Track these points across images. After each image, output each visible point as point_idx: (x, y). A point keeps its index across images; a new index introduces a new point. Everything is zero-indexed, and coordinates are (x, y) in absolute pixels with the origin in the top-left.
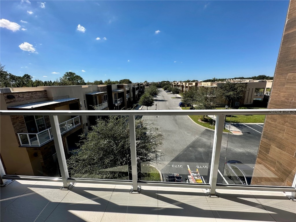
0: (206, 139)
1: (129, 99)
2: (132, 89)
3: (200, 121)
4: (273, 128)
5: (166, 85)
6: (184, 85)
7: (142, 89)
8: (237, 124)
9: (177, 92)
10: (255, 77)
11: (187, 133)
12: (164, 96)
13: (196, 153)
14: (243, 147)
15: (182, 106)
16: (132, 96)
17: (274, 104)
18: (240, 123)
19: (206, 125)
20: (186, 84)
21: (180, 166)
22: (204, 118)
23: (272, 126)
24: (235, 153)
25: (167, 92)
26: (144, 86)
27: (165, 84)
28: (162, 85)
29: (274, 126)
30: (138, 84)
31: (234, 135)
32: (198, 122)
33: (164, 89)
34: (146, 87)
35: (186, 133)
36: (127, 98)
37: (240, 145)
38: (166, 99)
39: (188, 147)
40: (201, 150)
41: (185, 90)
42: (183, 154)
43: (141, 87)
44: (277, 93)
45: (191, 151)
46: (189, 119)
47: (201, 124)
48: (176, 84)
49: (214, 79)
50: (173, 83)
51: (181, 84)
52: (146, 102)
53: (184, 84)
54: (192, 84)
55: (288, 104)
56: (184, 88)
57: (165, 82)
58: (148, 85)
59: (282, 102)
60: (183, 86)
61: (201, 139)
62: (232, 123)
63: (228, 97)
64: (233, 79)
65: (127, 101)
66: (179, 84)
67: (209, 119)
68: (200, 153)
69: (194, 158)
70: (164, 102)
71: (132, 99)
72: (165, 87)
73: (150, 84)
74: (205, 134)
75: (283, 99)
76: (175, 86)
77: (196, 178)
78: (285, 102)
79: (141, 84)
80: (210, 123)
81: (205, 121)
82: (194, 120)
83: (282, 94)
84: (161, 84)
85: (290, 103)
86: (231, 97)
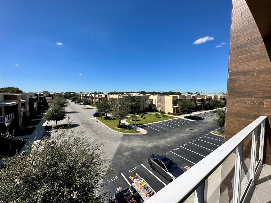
0: (127, 143)
1: (24, 113)
2: (28, 100)
3: (116, 128)
4: (232, 128)
5: (74, 96)
6: (94, 97)
7: (43, 101)
8: (142, 126)
9: (88, 103)
10: (140, 92)
11: (110, 141)
12: (73, 107)
13: (124, 159)
14: (151, 142)
15: (96, 116)
16: (28, 109)
17: (230, 114)
18: (143, 125)
19: (123, 130)
20: (95, 96)
21: (115, 178)
22: (120, 125)
23: (231, 126)
24: (149, 148)
25: (75, 103)
26: (45, 96)
27: (72, 95)
28: (69, 96)
29: (232, 126)
30: (36, 95)
31: (143, 135)
32: (115, 130)
33: (72, 100)
34: (47, 98)
35: (108, 142)
36: (22, 113)
37: (149, 141)
38: (76, 111)
39: (115, 156)
40: (126, 154)
41: (95, 101)
42: (113, 164)
43: (41, 98)
44: (230, 108)
45: (119, 158)
46: (107, 128)
47: (118, 130)
48: (85, 95)
49: (116, 92)
50: (81, 95)
51: (90, 96)
52: (56, 116)
53: (93, 95)
54: (102, 96)
55: (240, 114)
56: (94, 100)
57: (71, 93)
58: (49, 95)
59: (235, 113)
60: (92, 98)
61: (122, 145)
62: (139, 126)
63: (131, 106)
64: (128, 92)
65: (22, 116)
66: (88, 95)
67: (123, 125)
68: (127, 157)
69: (124, 164)
70: (75, 114)
71: (28, 114)
72: (72, 98)
73: (52, 95)
74: (124, 139)
75: (236, 111)
76: (84, 97)
77: (140, 182)
78: (237, 113)
79: (40, 95)
80: (124, 128)
81: (120, 128)
82: (112, 128)
83: (234, 109)
84: (67, 95)
85: (241, 113)
86: (133, 106)
